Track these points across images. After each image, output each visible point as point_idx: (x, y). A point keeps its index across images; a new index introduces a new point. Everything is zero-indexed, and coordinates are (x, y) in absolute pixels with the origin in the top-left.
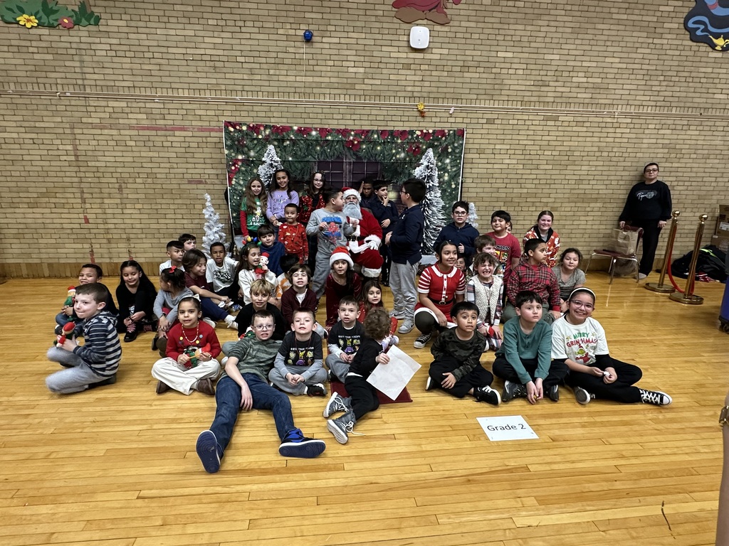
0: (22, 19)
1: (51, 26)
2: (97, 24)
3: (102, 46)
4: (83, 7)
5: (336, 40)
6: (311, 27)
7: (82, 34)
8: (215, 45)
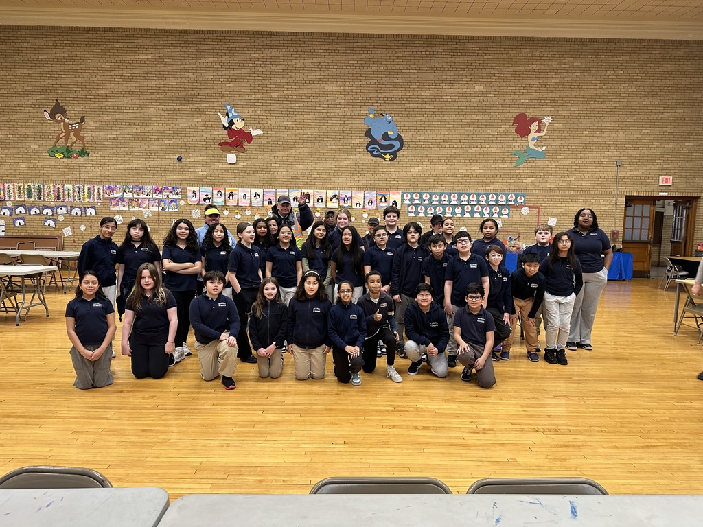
0: (57, 155)
1: (69, 157)
2: (87, 156)
3: (89, 165)
4: (83, 149)
5: (193, 160)
6: (181, 155)
7: (81, 160)
8: (138, 164)
